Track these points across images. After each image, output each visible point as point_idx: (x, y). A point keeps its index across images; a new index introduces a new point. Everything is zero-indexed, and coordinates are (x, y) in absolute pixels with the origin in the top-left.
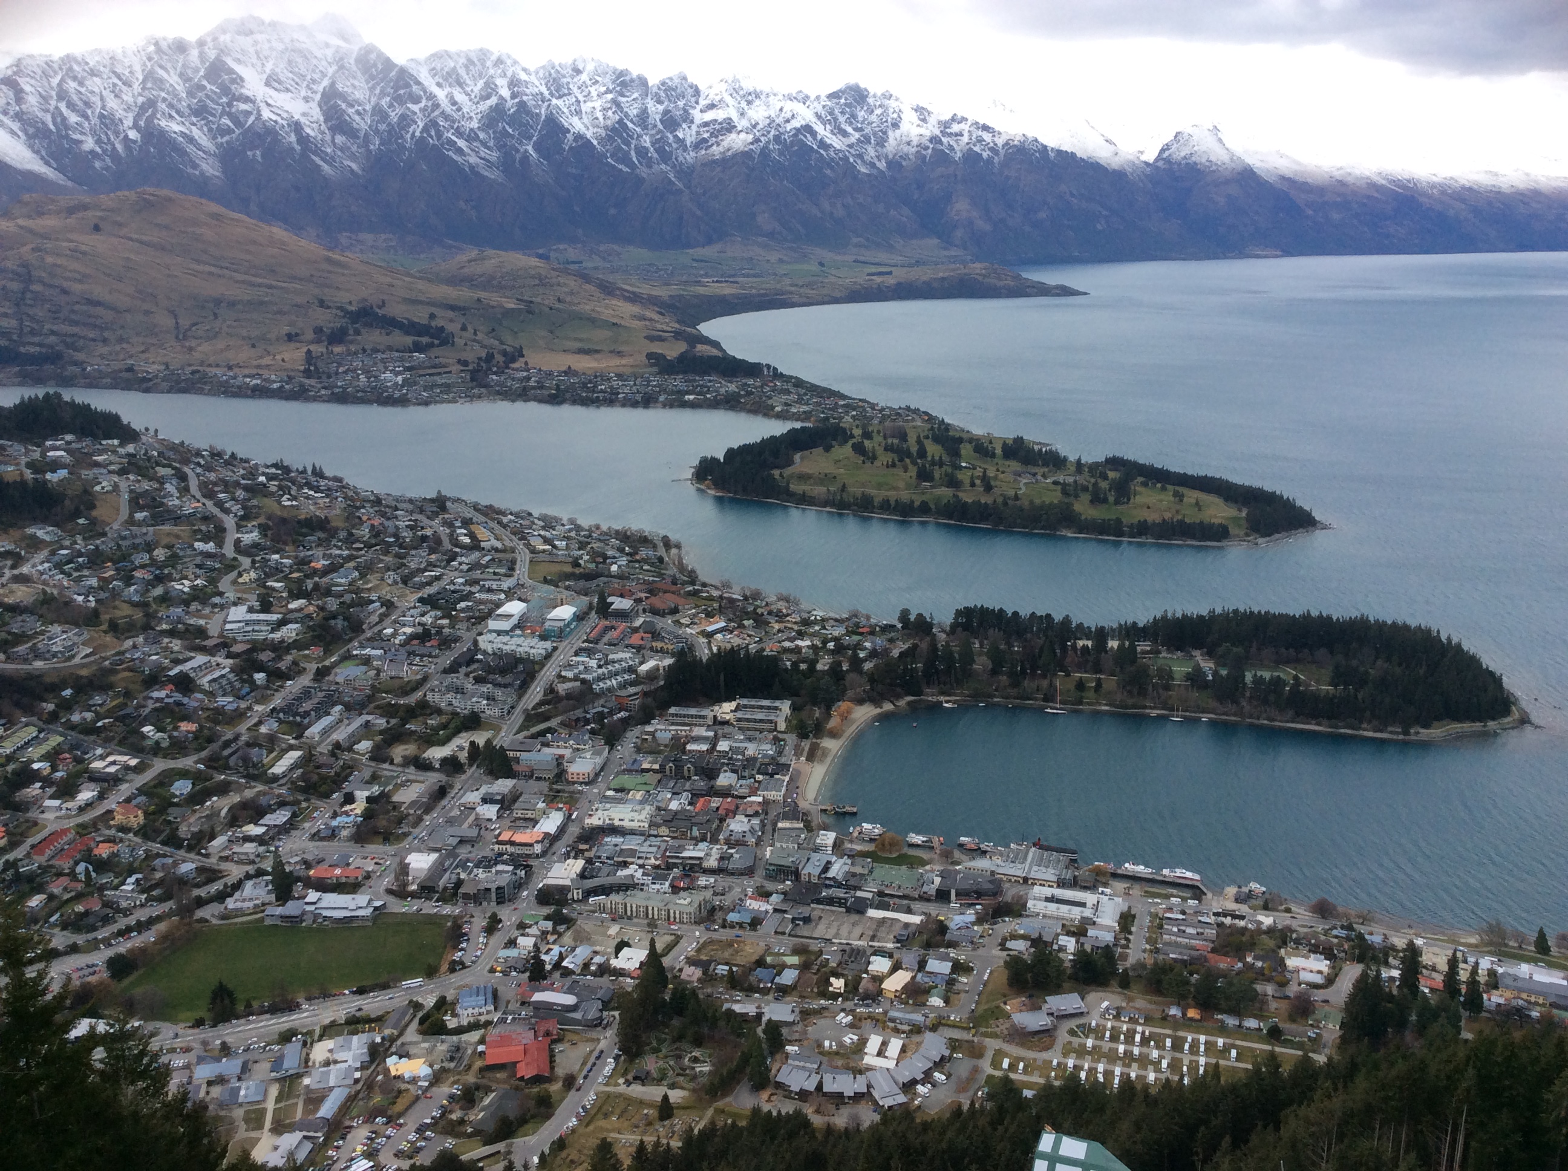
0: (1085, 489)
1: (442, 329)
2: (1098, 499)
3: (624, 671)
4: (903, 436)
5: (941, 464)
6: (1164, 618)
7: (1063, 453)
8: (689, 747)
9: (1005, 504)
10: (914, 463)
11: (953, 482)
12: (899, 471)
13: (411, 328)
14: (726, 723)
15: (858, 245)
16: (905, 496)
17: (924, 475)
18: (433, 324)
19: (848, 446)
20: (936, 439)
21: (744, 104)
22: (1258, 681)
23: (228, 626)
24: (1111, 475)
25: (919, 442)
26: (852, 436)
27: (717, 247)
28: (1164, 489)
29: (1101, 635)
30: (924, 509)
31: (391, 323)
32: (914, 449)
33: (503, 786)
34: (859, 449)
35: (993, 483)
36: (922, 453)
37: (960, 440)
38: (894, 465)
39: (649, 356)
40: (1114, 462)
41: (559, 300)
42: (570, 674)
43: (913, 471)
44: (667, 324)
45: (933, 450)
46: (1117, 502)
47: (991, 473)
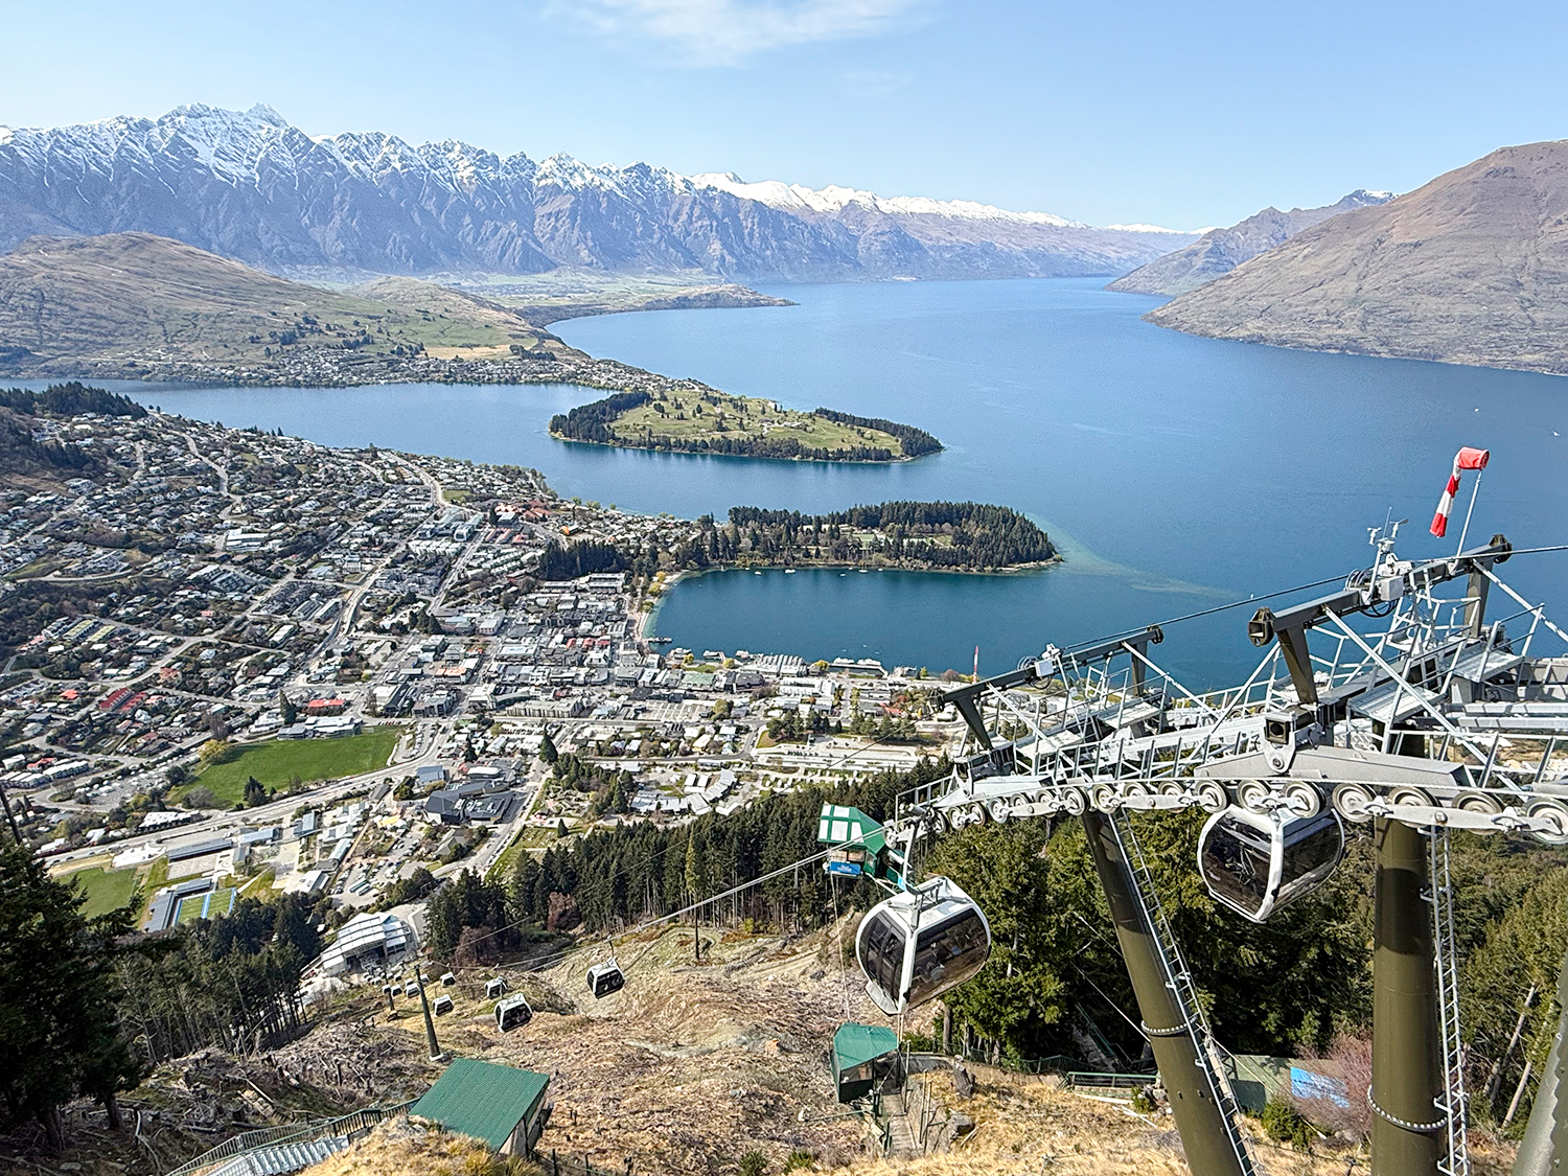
1: (364, 332)
3: (512, 560)
6: (855, 508)
8: (559, 607)
9: (755, 441)
14: (584, 590)
15: (650, 272)
19: (652, 406)
20: (709, 400)
21: (567, 176)
22: (911, 544)
23: (229, 544)
27: (555, 273)
28: (852, 428)
29: (819, 522)
30: (703, 447)
33: (437, 639)
34: (660, 408)
35: (747, 428)
39: (513, 348)
41: (446, 310)
42: (474, 563)
44: (524, 325)
47: (745, 421)
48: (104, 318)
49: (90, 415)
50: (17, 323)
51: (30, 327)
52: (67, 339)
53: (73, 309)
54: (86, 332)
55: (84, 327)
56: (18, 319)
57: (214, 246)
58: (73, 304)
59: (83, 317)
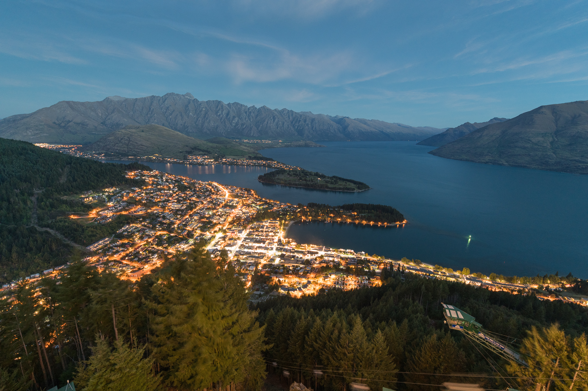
0: (329, 181)
1: (210, 151)
2: (332, 183)
4: (296, 172)
5: (304, 177)
6: (345, 205)
7: (325, 175)
9: (315, 184)
10: (299, 177)
11: (306, 180)
12: (296, 178)
13: (203, 151)
16: (297, 183)
17: (300, 179)
18: (208, 150)
19: (286, 174)
20: (302, 172)
22: (362, 216)
24: (334, 179)
25: (299, 173)
26: (287, 172)
28: (343, 181)
29: (334, 208)
30: (301, 185)
31: (200, 150)
32: (298, 174)
34: (288, 174)
35: (313, 180)
36: (300, 175)
37: (306, 173)
38: (295, 177)
39: (249, 156)
40: (334, 177)
41: (232, 146)
43: (299, 178)
45: (302, 174)
46: (335, 184)
47: (313, 178)
48: (144, 145)
49: (140, 171)
50: (122, 146)
51: (124, 147)
52: (134, 151)
53: (136, 143)
54: (139, 149)
55: (139, 148)
56: (123, 145)
57: (173, 128)
58: (137, 142)
59: (139, 145)
